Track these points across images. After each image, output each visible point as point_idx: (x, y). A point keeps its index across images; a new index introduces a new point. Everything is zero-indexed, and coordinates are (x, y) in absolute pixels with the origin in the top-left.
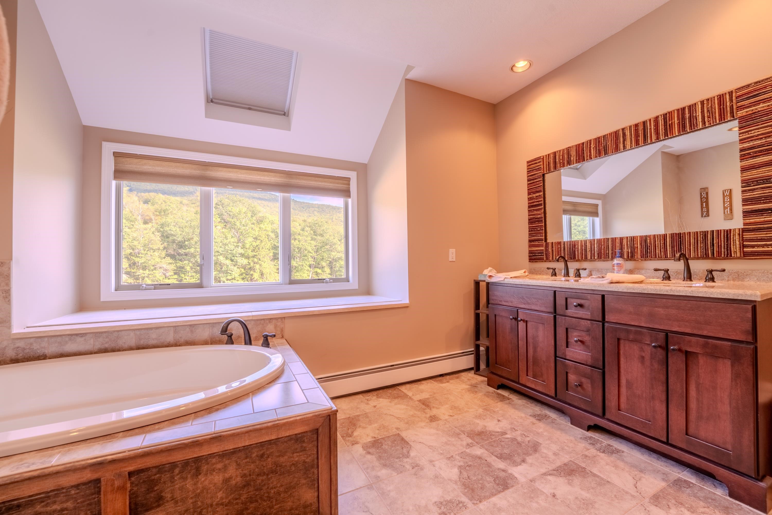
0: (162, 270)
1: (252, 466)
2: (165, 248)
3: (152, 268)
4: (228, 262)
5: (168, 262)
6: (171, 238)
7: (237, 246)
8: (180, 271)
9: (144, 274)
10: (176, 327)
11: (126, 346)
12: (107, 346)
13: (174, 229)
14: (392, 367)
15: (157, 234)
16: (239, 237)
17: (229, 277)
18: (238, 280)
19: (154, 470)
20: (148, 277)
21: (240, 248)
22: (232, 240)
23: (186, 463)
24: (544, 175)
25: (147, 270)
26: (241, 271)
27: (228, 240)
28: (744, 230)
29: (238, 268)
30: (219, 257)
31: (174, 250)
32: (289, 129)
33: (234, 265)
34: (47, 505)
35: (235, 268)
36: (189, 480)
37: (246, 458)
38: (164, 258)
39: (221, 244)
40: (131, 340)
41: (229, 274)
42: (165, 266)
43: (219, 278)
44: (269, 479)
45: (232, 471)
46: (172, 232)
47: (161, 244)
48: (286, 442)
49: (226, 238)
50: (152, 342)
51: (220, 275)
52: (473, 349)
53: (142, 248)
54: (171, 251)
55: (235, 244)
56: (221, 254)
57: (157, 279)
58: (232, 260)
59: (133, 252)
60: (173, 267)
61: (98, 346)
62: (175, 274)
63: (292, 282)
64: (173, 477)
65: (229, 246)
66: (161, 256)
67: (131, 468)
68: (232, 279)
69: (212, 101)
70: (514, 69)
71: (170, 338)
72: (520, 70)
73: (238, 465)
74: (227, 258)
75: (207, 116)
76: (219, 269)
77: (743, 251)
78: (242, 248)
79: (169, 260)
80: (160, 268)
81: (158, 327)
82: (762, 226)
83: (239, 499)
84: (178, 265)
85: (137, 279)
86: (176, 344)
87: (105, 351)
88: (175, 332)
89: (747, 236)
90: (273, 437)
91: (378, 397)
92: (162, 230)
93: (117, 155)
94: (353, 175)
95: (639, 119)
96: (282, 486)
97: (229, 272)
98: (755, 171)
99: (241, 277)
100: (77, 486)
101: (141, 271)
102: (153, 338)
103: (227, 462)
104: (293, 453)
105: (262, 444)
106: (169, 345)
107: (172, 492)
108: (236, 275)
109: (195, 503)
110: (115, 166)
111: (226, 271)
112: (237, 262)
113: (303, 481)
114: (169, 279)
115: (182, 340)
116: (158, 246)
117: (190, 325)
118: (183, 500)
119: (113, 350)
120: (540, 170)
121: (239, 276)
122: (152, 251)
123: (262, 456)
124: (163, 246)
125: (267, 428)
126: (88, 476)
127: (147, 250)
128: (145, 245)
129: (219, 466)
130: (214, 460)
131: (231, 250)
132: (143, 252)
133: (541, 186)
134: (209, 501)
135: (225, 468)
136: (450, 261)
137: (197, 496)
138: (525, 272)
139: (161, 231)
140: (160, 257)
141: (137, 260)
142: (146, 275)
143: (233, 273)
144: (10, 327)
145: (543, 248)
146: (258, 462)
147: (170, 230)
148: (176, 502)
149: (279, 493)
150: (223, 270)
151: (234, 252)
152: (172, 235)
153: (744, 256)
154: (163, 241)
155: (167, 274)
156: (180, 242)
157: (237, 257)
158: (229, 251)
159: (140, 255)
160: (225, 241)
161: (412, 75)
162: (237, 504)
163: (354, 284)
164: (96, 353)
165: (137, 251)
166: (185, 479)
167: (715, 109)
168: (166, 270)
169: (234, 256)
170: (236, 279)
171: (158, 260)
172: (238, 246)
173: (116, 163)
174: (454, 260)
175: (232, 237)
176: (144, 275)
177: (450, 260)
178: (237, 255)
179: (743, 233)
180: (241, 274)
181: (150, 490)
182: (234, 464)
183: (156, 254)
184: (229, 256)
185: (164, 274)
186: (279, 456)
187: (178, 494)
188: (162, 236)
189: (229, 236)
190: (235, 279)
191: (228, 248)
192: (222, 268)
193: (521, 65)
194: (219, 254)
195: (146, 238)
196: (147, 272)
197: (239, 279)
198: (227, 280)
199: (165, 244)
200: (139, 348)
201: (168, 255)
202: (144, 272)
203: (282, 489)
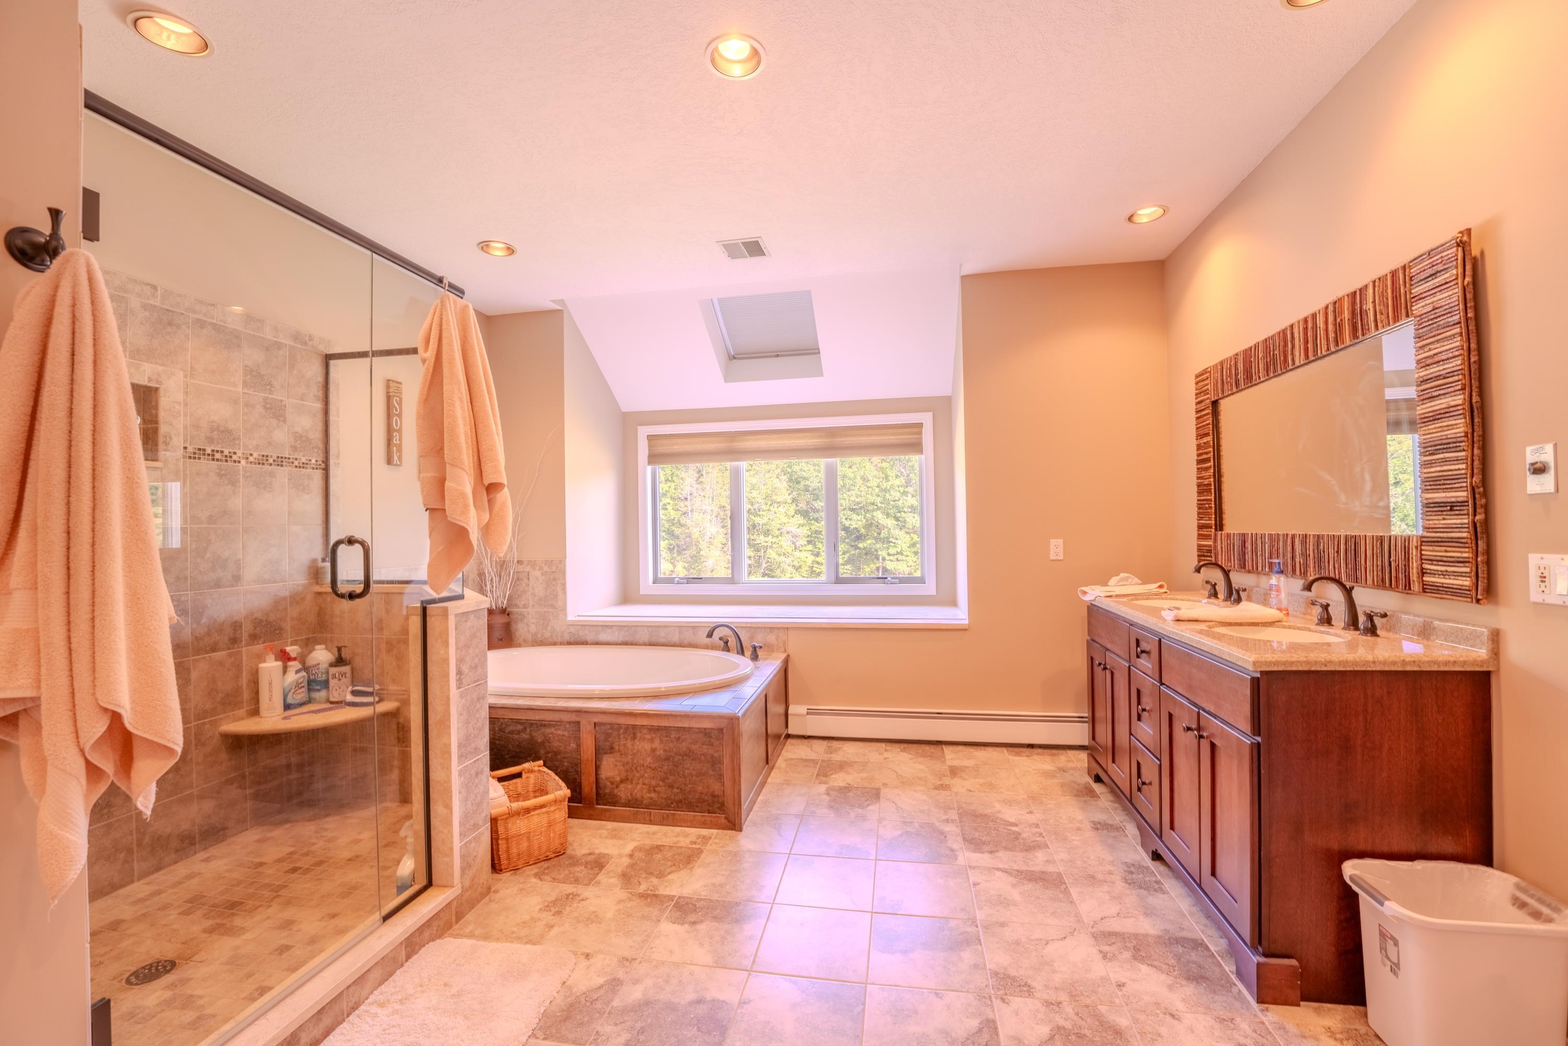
0: (789, 537)
1: (671, 745)
2: (794, 500)
3: (777, 533)
4: (890, 522)
5: (799, 522)
6: (802, 483)
7: (905, 493)
8: (816, 537)
9: (766, 542)
10: (681, 627)
11: (641, 641)
12: (627, 639)
13: (806, 469)
14: (939, 716)
15: (784, 478)
16: (908, 476)
17: (892, 551)
18: (907, 556)
19: (609, 727)
20: (771, 547)
21: (910, 496)
22: (897, 482)
23: (627, 727)
24: (1215, 404)
25: (770, 536)
26: (912, 539)
27: (890, 483)
28: (1423, 541)
29: (907, 533)
30: (875, 513)
31: (808, 503)
32: (820, 373)
33: (901, 529)
34: (556, 730)
35: (901, 534)
36: (629, 741)
37: (667, 736)
38: (793, 517)
39: (877, 490)
40: (644, 636)
41: (892, 544)
42: (794, 529)
43: (876, 551)
44: (684, 760)
45: (657, 744)
46: (804, 473)
47: (789, 494)
48: (697, 733)
49: (887, 478)
50: (662, 640)
51: (878, 546)
52: (1086, 715)
53: (763, 501)
54: (803, 505)
55: (902, 489)
56: (879, 509)
57: (783, 551)
58: (897, 519)
59: (751, 508)
60: (805, 531)
61: (621, 639)
62: (809, 542)
63: (839, 580)
64: (619, 735)
65: (892, 493)
66: (789, 513)
67: (596, 720)
68: (898, 553)
69: (734, 358)
70: (1136, 219)
71: (675, 639)
72: (1145, 220)
73: (661, 740)
74: (888, 515)
75: (726, 381)
76: (876, 534)
77: (1423, 581)
78: (913, 496)
79: (799, 519)
80: (788, 533)
81: (665, 626)
82: (1445, 535)
83: (662, 768)
84: (813, 528)
85: (758, 550)
86: (681, 645)
87: (625, 643)
88: (680, 633)
89: (1428, 551)
90: (686, 725)
91: (904, 750)
92: (789, 470)
93: (651, 438)
94: (926, 419)
95: (1307, 312)
96: (693, 770)
97: (891, 540)
98: (1433, 426)
99: (913, 550)
100: (569, 723)
101: (762, 537)
102: (662, 636)
103: (653, 735)
104: (703, 744)
105: (678, 729)
106: (674, 645)
107: (619, 745)
108: (905, 547)
109: (633, 759)
110: (649, 450)
111: (888, 538)
112: (905, 522)
113: (711, 772)
114: (800, 551)
115: (686, 642)
116: (785, 497)
117: (693, 627)
118: (626, 754)
119: (632, 644)
120: (1208, 394)
121: (909, 547)
122: (776, 505)
123: (679, 739)
124: (791, 496)
125: (681, 716)
126: (574, 718)
127: (769, 503)
128: (767, 497)
129: (648, 737)
130: (645, 731)
131: (894, 501)
132: (764, 507)
133: (1209, 424)
134: (642, 762)
135: (652, 740)
136: (1052, 560)
137: (634, 754)
138: (1161, 587)
139: (789, 473)
140: (787, 515)
141: (757, 520)
142: (769, 544)
143: (899, 542)
144: (566, 615)
145: (1210, 543)
146: (675, 743)
147: (801, 470)
148: (621, 754)
149: (691, 775)
150: (882, 536)
151: (900, 503)
152: (805, 479)
153: (1424, 591)
154: (791, 489)
155: (798, 544)
156: (815, 490)
157: (905, 512)
158: (892, 503)
159: (761, 513)
160: (885, 485)
161: (969, 269)
162: (661, 772)
163: (930, 589)
164: (620, 644)
165: (756, 506)
166: (626, 739)
167: (1387, 299)
168: (795, 536)
169: (899, 512)
170: (905, 554)
171: (785, 520)
172: (908, 492)
173: (650, 446)
174: (1061, 557)
175: (897, 477)
176: (766, 544)
177: (1052, 557)
178: (906, 509)
179: (1421, 545)
180: (913, 545)
181: (606, 740)
182: (658, 739)
183: (782, 509)
184: (891, 512)
185: (794, 543)
186: (691, 743)
187: (622, 748)
188: (790, 480)
189: (891, 474)
190: (902, 554)
191: (890, 497)
192: (879, 534)
193: (1146, 214)
194: (876, 507)
195: (768, 486)
196: (770, 539)
197: (909, 554)
198: (889, 554)
199: (794, 493)
200: (650, 645)
201: (798, 512)
202: (767, 539)
203: (694, 773)
